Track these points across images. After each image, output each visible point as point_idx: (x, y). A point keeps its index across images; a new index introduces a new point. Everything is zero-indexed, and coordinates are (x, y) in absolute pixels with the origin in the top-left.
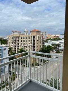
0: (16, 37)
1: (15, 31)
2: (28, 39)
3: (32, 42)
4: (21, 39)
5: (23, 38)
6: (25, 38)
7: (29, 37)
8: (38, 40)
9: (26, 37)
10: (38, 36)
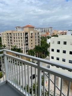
0: (9, 34)
1: (18, 27)
2: (20, 36)
3: (24, 39)
4: (14, 35)
5: (15, 35)
6: (17, 35)
7: (21, 33)
8: (32, 37)
9: (19, 34)
10: (31, 32)
